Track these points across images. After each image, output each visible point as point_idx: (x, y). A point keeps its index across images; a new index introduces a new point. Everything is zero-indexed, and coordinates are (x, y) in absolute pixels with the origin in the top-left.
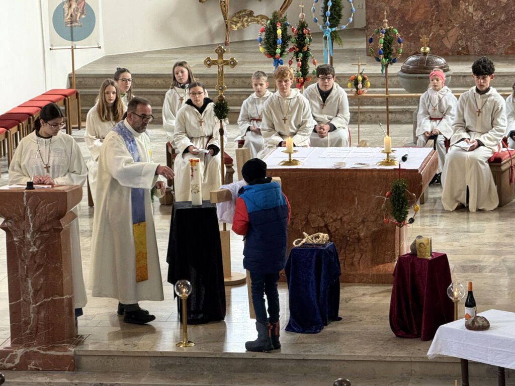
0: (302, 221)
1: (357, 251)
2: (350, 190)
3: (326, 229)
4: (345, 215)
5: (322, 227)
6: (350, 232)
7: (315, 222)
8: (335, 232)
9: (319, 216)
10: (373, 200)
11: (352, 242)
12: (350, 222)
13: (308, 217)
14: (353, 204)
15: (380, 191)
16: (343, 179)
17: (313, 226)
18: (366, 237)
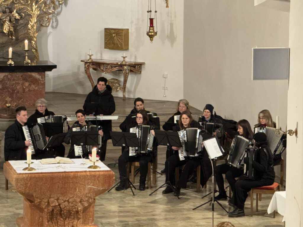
0: (46, 203)
1: (75, 218)
2: (74, 183)
3: (59, 207)
4: (71, 198)
5: (57, 206)
6: (73, 208)
7: (53, 203)
8: (64, 208)
9: (55, 199)
10: (87, 189)
11: (73, 213)
12: (73, 202)
13: (50, 200)
14: (76, 191)
15: (91, 183)
16: (70, 177)
17: (52, 205)
18: (81, 210)
